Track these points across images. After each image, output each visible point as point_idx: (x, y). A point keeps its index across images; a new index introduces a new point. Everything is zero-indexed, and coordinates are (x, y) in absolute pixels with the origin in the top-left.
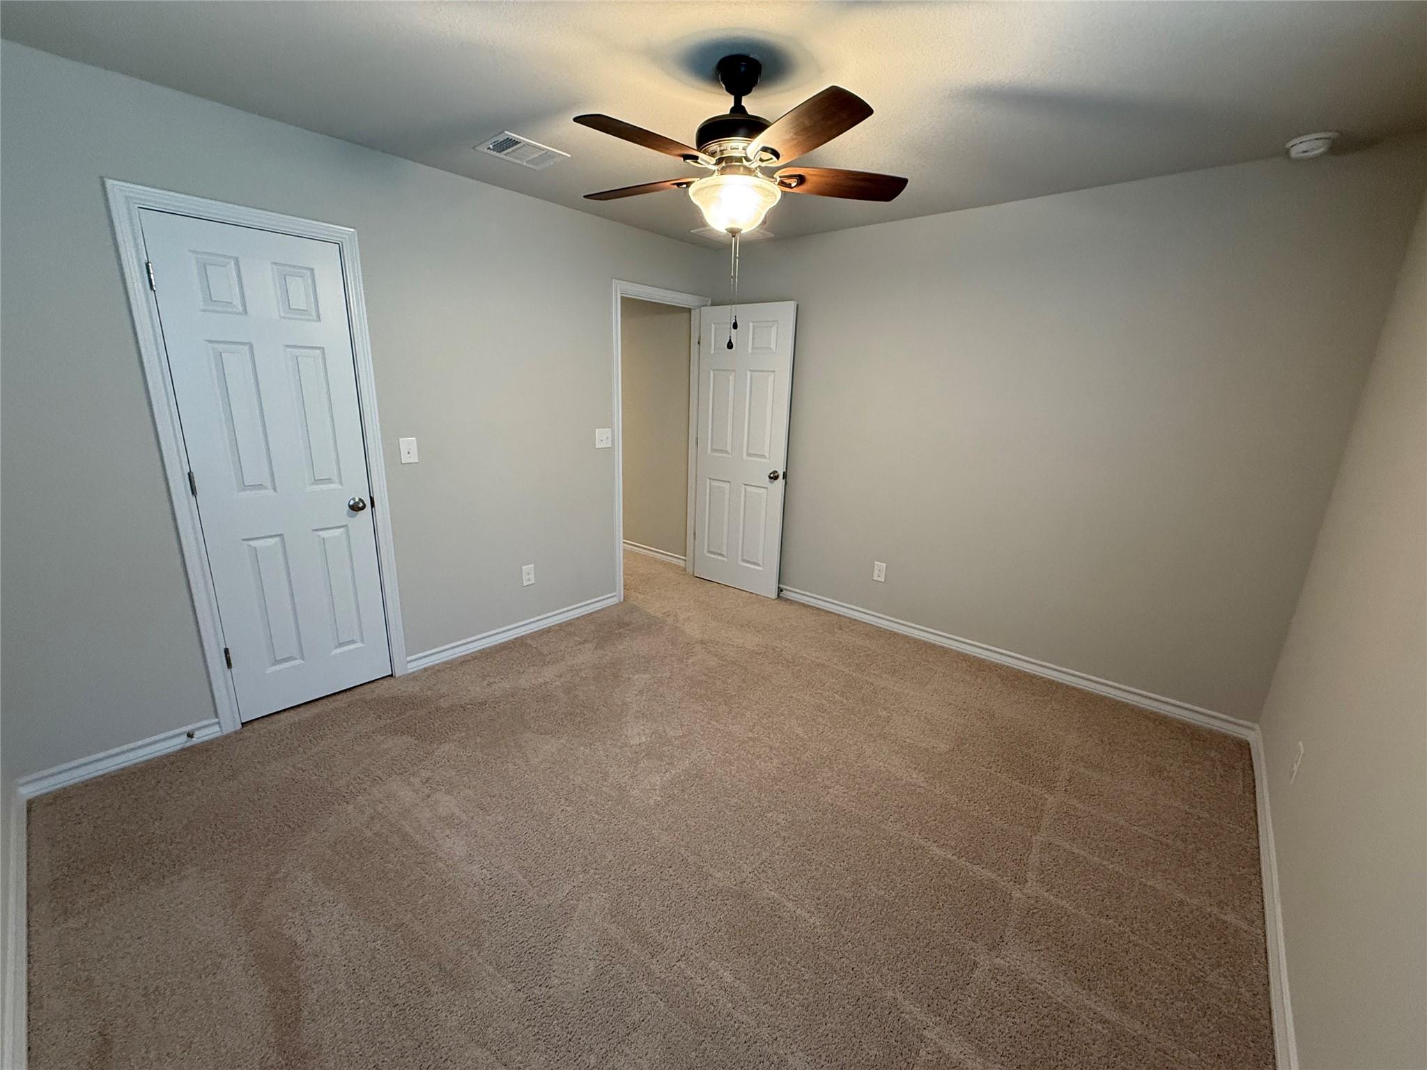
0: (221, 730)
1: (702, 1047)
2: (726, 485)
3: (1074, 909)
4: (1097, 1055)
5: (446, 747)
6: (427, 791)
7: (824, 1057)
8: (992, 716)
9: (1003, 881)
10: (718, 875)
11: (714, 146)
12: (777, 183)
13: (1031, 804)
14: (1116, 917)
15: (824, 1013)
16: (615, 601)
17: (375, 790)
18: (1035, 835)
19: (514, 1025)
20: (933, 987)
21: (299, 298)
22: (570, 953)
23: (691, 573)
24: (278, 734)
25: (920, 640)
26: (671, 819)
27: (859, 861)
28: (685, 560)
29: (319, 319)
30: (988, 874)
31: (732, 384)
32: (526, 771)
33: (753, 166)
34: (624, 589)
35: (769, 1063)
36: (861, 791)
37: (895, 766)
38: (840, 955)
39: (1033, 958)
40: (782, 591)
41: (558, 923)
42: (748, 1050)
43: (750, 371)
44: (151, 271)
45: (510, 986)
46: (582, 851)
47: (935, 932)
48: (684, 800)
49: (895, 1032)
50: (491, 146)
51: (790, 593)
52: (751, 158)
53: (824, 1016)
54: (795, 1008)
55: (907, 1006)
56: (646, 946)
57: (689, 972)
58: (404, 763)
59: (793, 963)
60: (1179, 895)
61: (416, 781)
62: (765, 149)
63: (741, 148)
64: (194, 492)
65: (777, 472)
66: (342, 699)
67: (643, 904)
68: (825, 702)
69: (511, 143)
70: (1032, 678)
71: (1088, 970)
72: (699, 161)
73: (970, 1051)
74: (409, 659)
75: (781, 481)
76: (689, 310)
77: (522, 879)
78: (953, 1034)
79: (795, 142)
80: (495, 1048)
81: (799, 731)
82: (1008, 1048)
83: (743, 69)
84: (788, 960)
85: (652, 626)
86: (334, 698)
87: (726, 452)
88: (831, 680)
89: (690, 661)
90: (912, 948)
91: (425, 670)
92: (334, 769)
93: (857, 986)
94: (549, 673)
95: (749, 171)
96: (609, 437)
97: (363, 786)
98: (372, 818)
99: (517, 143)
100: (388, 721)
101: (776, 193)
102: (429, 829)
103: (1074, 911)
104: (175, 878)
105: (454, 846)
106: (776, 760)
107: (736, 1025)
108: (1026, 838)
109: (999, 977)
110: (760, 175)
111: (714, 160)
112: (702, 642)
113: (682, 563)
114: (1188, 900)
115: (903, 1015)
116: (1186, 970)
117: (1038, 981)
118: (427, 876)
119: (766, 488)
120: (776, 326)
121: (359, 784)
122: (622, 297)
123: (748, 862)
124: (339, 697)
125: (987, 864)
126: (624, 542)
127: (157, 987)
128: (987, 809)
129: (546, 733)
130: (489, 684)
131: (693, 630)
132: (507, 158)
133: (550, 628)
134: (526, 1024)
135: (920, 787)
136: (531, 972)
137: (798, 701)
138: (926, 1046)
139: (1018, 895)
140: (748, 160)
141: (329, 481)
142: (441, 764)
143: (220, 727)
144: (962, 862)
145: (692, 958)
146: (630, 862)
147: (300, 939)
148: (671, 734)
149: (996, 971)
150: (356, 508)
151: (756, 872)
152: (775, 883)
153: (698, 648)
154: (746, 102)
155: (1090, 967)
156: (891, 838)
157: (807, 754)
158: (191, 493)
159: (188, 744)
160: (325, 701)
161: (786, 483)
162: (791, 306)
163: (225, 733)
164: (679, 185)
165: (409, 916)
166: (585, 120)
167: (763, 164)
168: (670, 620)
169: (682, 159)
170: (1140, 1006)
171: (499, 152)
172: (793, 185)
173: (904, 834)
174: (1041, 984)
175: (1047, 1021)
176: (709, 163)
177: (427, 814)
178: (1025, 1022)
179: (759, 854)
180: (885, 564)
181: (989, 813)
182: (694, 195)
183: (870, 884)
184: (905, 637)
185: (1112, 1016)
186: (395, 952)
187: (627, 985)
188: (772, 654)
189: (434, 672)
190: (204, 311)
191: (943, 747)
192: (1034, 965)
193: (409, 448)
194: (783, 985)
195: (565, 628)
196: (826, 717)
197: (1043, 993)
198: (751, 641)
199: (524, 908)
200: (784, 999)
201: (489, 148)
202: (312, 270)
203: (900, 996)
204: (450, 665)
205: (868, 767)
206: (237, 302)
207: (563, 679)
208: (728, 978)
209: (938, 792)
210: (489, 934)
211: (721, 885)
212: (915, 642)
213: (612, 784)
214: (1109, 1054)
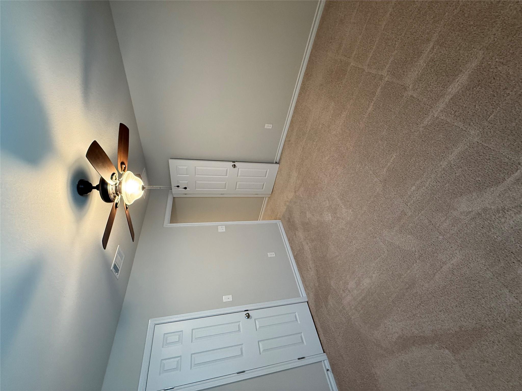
0: (326, 360)
1: (438, 198)
2: (238, 183)
3: (392, 57)
4: (445, 52)
5: (332, 283)
6: (348, 291)
7: (443, 154)
8: (321, 85)
9: (382, 84)
10: (378, 190)
11: (112, 196)
12: (124, 172)
13: (354, 71)
14: (395, 41)
15: (427, 154)
16: (281, 223)
17: (347, 309)
18: (365, 70)
19: (428, 264)
20: (419, 113)
21: (175, 338)
22: (404, 244)
23: (270, 195)
24: (328, 341)
25: (294, 111)
26: (358, 206)
27: (374, 138)
28: (266, 197)
29: (182, 331)
30: (379, 90)
31: (200, 182)
32: (341, 257)
33: (118, 182)
34: (276, 220)
35: (444, 175)
36: (349, 136)
37: (340, 123)
38: (407, 147)
39: (409, 74)
40: (276, 162)
41: (393, 247)
42: (439, 182)
43: (195, 175)
44: (167, 388)
45: (415, 265)
46: (368, 238)
47: (399, 111)
48: (351, 201)
49: (435, 128)
50: (117, 274)
51: (277, 160)
52: (115, 183)
53: (428, 153)
54: (425, 164)
55: (425, 123)
56: (402, 217)
57: (412, 202)
58: (338, 299)
59: (409, 164)
60: (388, 15)
61: (344, 295)
62: (112, 178)
63: (112, 187)
64: (244, 372)
65: (232, 165)
66: (316, 319)
67: (388, 217)
68: (316, 148)
69: (115, 267)
70: (308, 68)
71: (414, 53)
72: (117, 202)
73: (442, 100)
74: (301, 296)
75: (236, 164)
76: (174, 198)
77: (378, 259)
78: (436, 106)
79: (108, 168)
80: (436, 271)
81: (327, 158)
82: (442, 85)
83: (82, 186)
84: (408, 166)
85: (290, 211)
86: (315, 322)
87: (226, 184)
88: (309, 145)
89: (302, 197)
90: (405, 120)
91: (305, 290)
92: (340, 322)
93: (418, 141)
94: (306, 248)
95: (120, 183)
96: (221, 227)
97: (345, 313)
98: (356, 310)
99: (115, 264)
100: (323, 303)
101: (128, 173)
102: (360, 291)
103: (393, 57)
104: (375, 376)
105: (366, 282)
106: (337, 167)
107: (431, 186)
108: (366, 74)
109: (416, 87)
110: (121, 179)
111: (117, 197)
112: (295, 192)
113: (267, 198)
114: (390, 12)
115: (429, 124)
116: (415, 15)
117: (418, 72)
118: (377, 292)
119: (239, 169)
120: (179, 167)
121: (345, 314)
122: (170, 223)
123: (373, 179)
124: (315, 320)
125: (375, 89)
126: (259, 220)
127: (412, 382)
128: (355, 89)
129: (327, 249)
130: (310, 268)
131: (291, 195)
132: (121, 268)
133: (290, 246)
134: (428, 260)
135: (347, 114)
136: (410, 258)
137: (316, 158)
138: (440, 116)
139: (387, 78)
140: (116, 184)
141: (239, 326)
142: (338, 286)
143: (325, 360)
144: (374, 99)
145: (407, 201)
146: (373, 221)
147: (397, 335)
148: (328, 205)
149: (414, 88)
150: (248, 316)
151: (377, 176)
152: (381, 169)
153: (297, 194)
154: (95, 185)
155: (413, 52)
156: (365, 125)
157: (335, 155)
158: (245, 373)
159: (331, 371)
160: (316, 325)
161: (237, 161)
162: (170, 161)
163: (327, 358)
164: (127, 208)
165: (390, 299)
166: (105, 246)
167: (117, 178)
168: (288, 204)
169: (117, 208)
170: (428, 33)
171: (119, 270)
172: (124, 166)
173: (364, 120)
174: (419, 71)
175: (432, 70)
176: (118, 198)
177: (355, 291)
178: (433, 78)
179: (371, 175)
180: (266, 124)
181: (357, 88)
182: (130, 203)
183: (382, 134)
184: (293, 117)
185: (431, 44)
186: (402, 304)
187: (416, 224)
188: (299, 167)
189: (306, 287)
190: (180, 370)
191: (333, 104)
192: (412, 74)
193: (227, 298)
194: (417, 168)
195: (291, 241)
196: (322, 148)
197: (422, 71)
198: (295, 174)
199: (388, 259)
200: (422, 168)
201: (118, 274)
202: (165, 334)
203: (422, 125)
204: (304, 282)
205: (340, 133)
206: (177, 359)
207: (309, 243)
208: (414, 188)
209: (349, 107)
210: (396, 271)
211: (381, 189)
212: (295, 113)
213: (345, 227)
214: (445, 47)
